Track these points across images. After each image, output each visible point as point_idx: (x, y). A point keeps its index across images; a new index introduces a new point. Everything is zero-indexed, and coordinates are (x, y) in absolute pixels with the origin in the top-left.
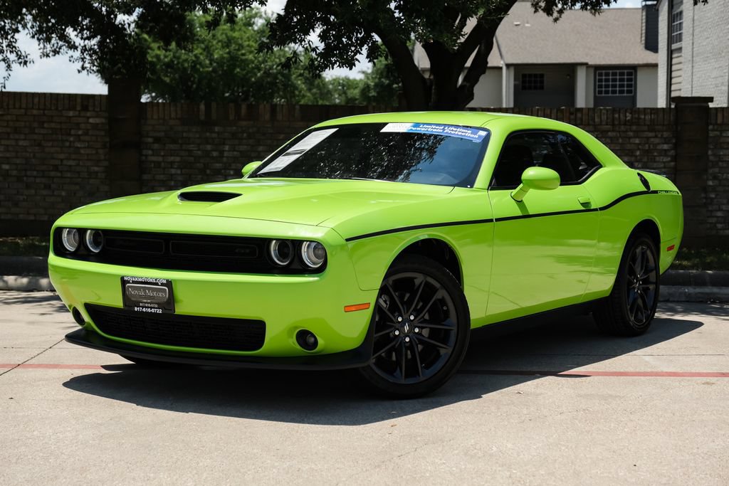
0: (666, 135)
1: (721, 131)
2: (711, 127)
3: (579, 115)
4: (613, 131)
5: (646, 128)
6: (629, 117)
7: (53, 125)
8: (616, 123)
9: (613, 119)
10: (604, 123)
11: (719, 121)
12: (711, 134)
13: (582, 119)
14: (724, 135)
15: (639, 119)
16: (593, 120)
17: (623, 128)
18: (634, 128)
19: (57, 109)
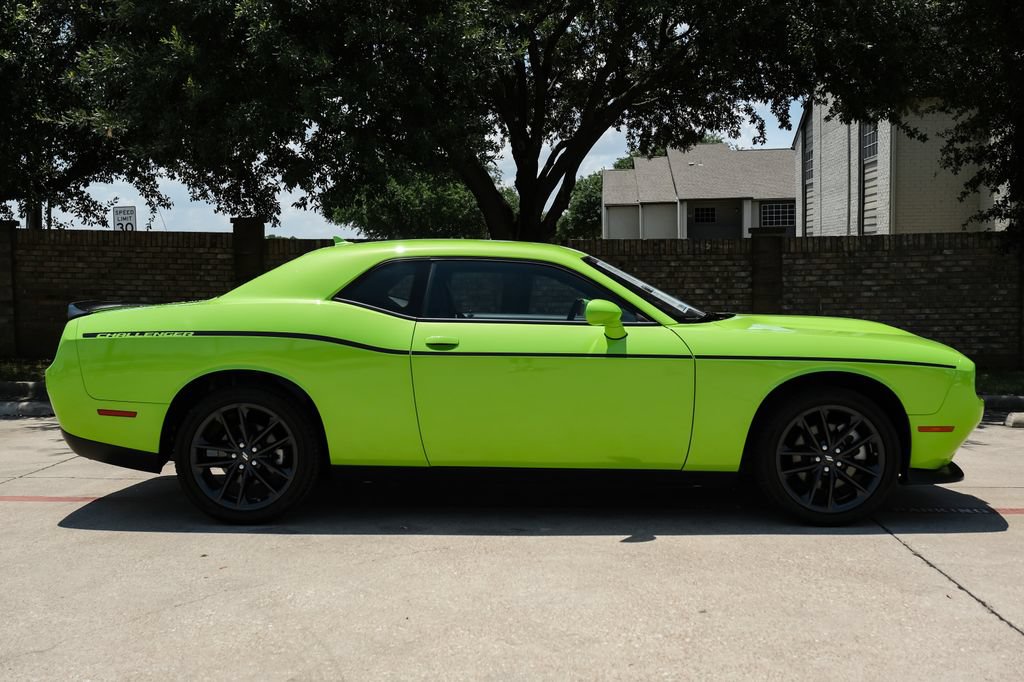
0: (743, 263)
1: (795, 259)
2: (784, 256)
3: (662, 246)
4: (694, 260)
5: (724, 257)
6: (708, 247)
7: (185, 261)
8: (697, 252)
9: (694, 250)
10: (686, 253)
11: (792, 250)
12: (785, 262)
13: (664, 250)
14: (797, 262)
15: (717, 248)
16: (676, 250)
17: (703, 257)
18: (714, 257)
19: (188, 247)
